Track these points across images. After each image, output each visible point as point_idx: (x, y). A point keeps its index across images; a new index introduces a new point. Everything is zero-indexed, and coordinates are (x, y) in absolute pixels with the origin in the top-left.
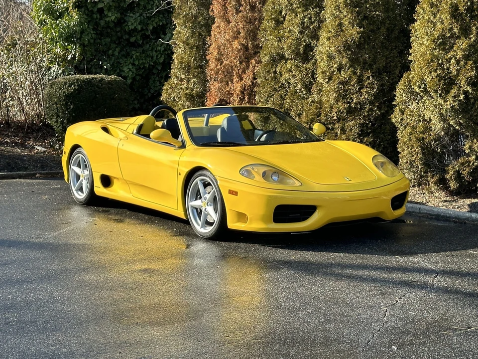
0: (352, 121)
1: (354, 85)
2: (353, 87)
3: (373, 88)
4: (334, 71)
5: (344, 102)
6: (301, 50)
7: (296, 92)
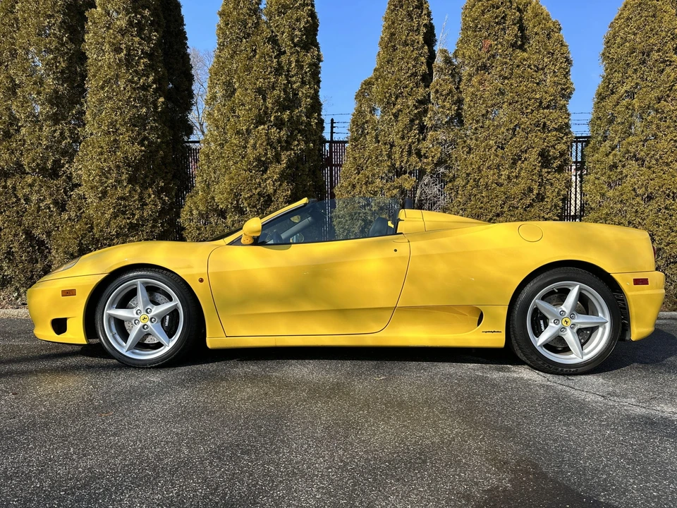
0: (135, 236)
1: (135, 201)
2: (134, 202)
3: (156, 205)
4: (108, 186)
5: (124, 218)
6: (49, 165)
7: (39, 209)
